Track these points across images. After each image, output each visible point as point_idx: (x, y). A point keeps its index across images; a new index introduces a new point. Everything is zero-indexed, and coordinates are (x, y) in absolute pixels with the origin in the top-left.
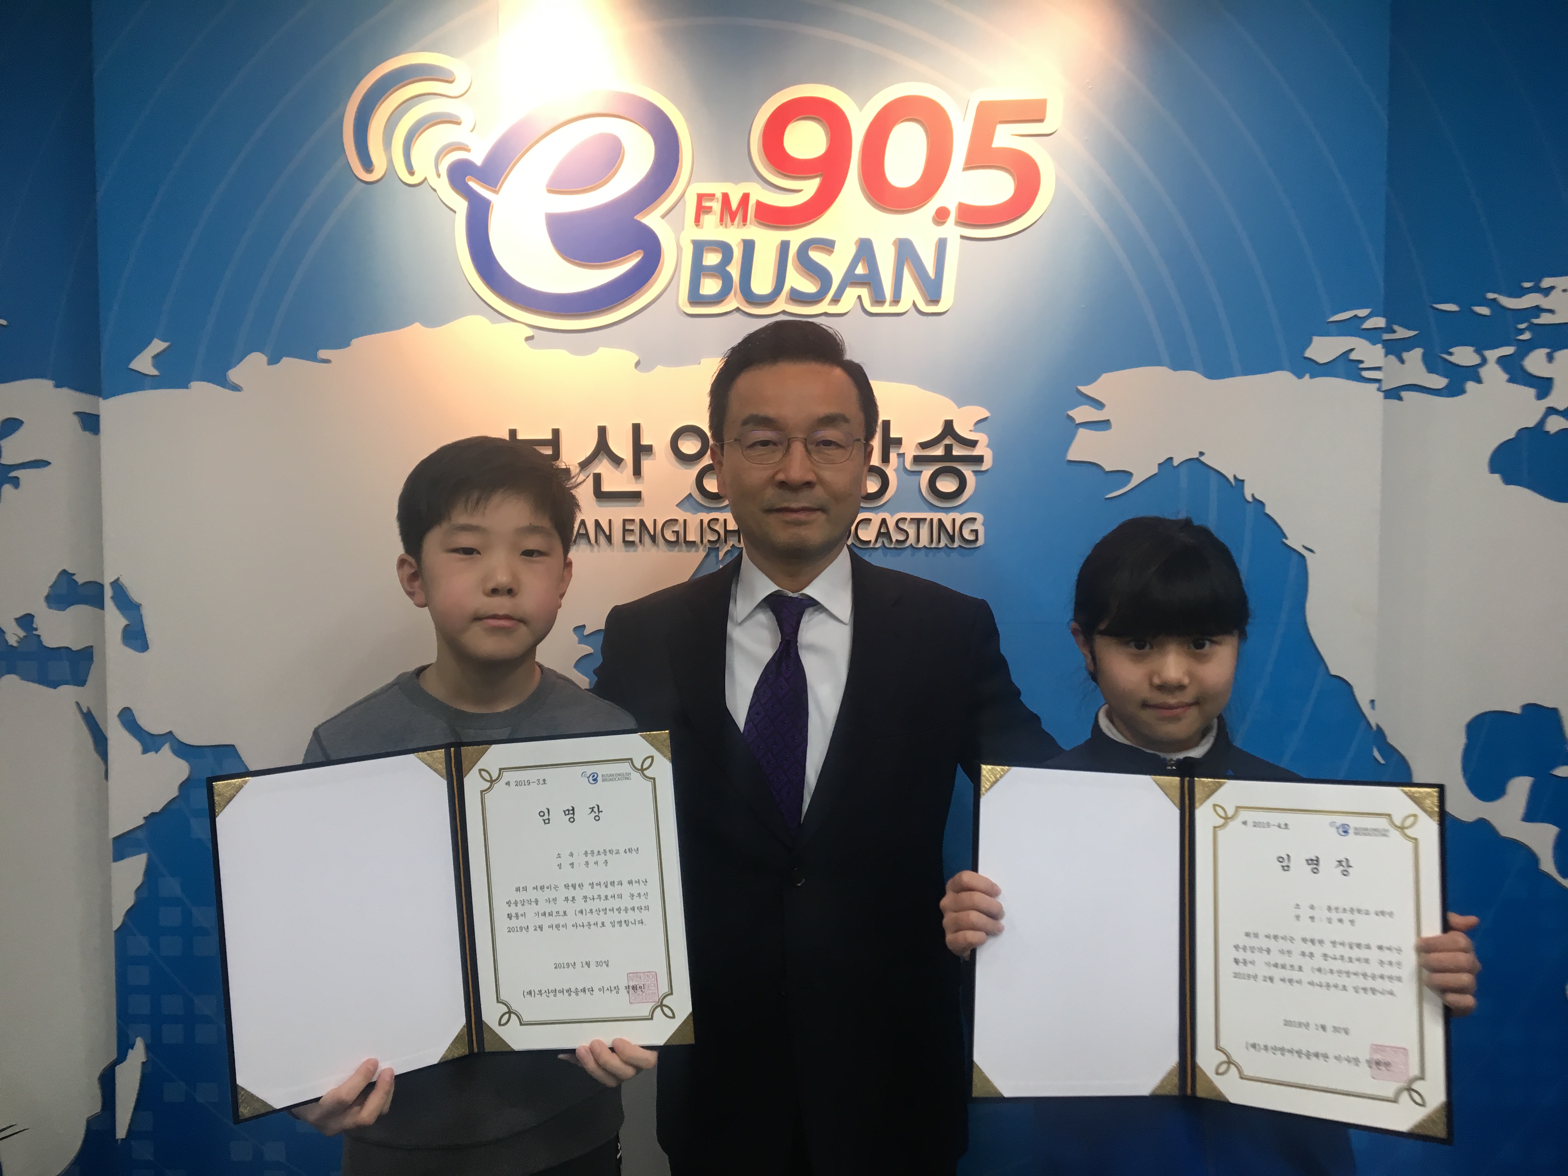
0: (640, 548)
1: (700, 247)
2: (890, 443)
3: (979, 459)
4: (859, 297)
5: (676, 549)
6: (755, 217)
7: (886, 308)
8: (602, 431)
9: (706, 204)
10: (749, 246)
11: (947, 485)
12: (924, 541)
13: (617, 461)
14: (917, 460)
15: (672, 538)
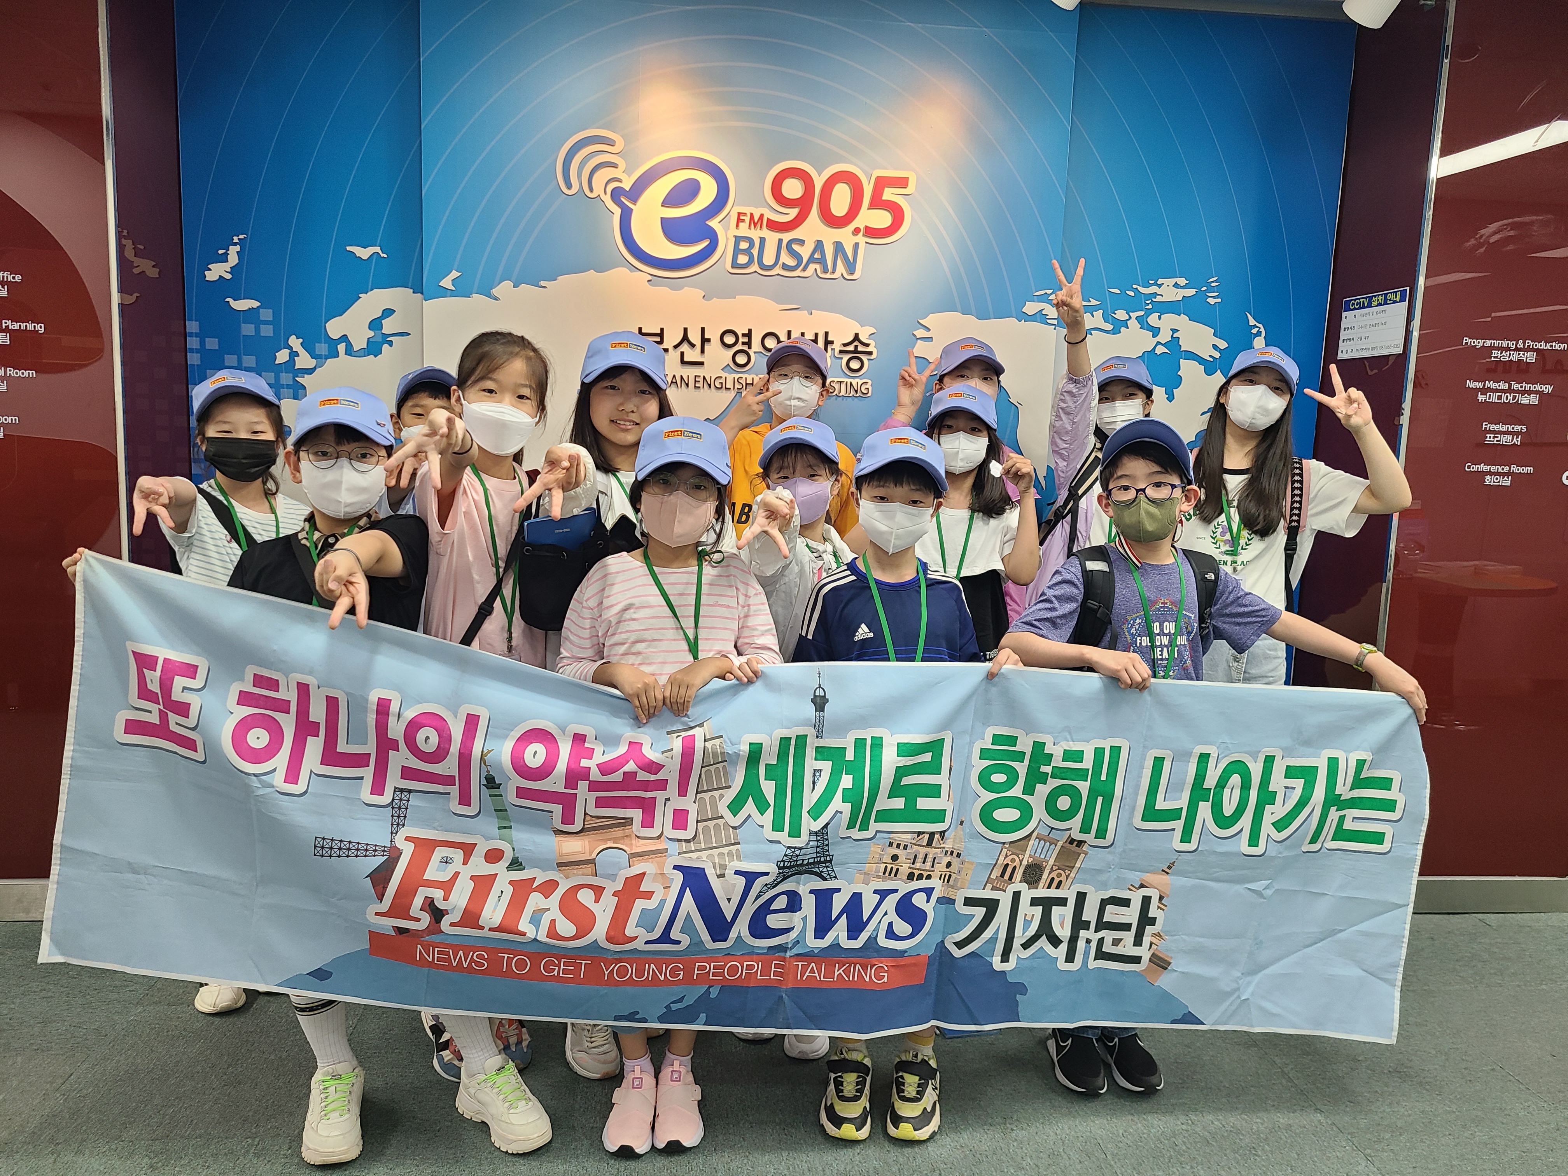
0: (702, 390)
1: (738, 239)
2: (828, 343)
3: (870, 353)
4: (816, 269)
5: (720, 391)
6: (767, 226)
7: (828, 276)
8: (686, 330)
9: (742, 218)
10: (763, 240)
11: (855, 365)
12: (843, 393)
13: (693, 346)
14: (841, 352)
15: (719, 386)
